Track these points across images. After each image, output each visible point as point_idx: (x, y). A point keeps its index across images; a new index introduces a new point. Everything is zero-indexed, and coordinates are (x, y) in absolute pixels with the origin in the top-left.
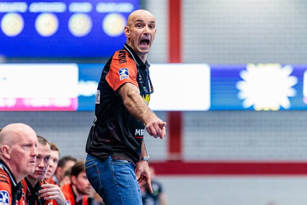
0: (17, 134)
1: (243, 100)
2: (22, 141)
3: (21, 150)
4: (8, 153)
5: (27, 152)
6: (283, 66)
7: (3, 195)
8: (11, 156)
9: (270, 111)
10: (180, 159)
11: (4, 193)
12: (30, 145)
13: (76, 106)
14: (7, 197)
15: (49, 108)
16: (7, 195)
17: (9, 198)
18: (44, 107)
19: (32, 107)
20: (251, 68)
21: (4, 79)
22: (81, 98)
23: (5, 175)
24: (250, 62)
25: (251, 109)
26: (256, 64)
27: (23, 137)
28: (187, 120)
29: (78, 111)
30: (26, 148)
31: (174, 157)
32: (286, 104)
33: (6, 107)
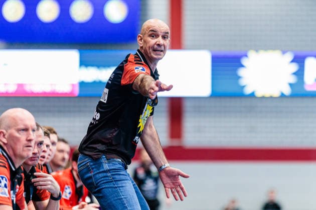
0: (14, 119)
1: (244, 87)
2: (18, 125)
3: (17, 135)
4: (5, 138)
5: (23, 137)
6: (284, 52)
7: (2, 180)
8: (7, 141)
9: (271, 97)
10: (181, 145)
11: (2, 178)
12: (26, 130)
13: (77, 92)
14: (5, 182)
15: (49, 93)
16: (6, 180)
17: (8, 183)
18: (45, 93)
19: (32, 93)
20: (252, 54)
21: (5, 64)
22: (82, 84)
23: (4, 160)
24: (251, 49)
25: (252, 95)
26: (257, 51)
27: (19, 122)
28: (187, 106)
29: (79, 97)
30: (22, 132)
31: (175, 143)
32: (287, 91)
33: (7, 93)
